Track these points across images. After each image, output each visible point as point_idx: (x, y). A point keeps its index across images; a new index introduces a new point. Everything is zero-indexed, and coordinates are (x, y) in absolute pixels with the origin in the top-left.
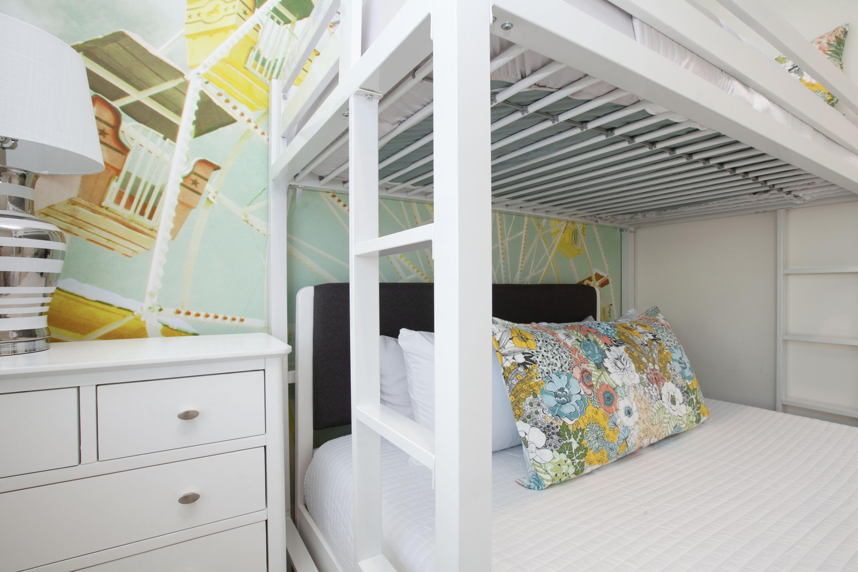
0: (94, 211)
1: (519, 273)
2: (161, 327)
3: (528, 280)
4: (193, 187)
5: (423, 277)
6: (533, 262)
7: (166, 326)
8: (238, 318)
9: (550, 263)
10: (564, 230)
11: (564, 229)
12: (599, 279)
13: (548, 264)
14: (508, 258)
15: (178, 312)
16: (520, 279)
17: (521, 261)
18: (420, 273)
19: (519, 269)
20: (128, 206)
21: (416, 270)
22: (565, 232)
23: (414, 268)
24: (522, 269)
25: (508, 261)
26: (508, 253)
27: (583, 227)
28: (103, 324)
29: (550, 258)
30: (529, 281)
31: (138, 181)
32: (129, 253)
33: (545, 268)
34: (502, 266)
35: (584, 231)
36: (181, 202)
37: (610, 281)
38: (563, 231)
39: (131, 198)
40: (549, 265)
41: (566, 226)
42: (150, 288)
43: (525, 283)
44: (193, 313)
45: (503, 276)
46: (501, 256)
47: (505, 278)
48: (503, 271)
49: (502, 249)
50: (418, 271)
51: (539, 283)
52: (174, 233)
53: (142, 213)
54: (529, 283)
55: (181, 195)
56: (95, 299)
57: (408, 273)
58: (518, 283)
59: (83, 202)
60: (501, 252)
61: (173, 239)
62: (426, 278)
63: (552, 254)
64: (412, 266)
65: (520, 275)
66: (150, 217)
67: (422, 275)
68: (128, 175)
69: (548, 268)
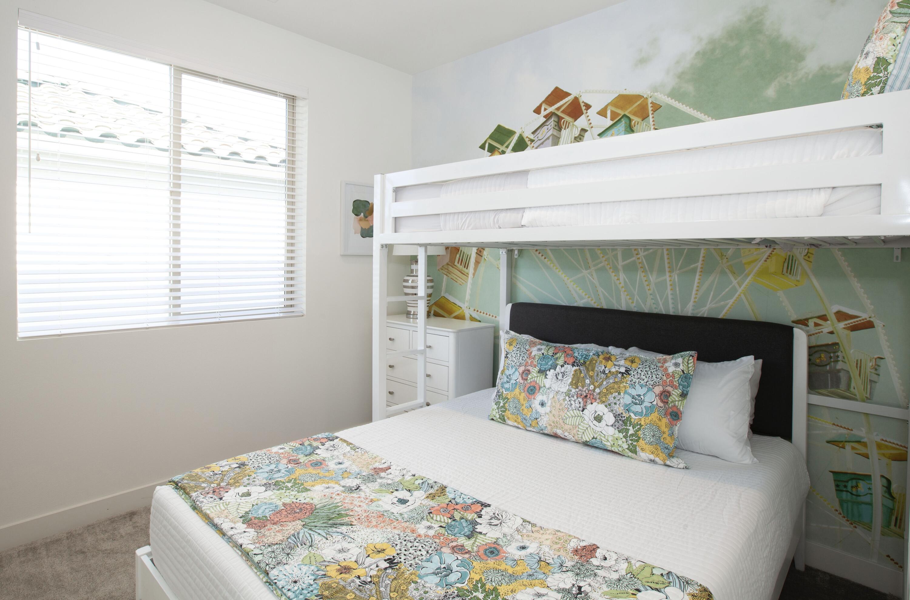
0: (453, 267)
1: (691, 304)
2: (469, 316)
3: (704, 311)
4: (480, 253)
5: (593, 302)
6: (712, 293)
7: (471, 315)
8: (494, 316)
9: (739, 295)
10: (768, 258)
11: (766, 256)
12: (846, 320)
13: (736, 295)
14: (677, 289)
15: (475, 310)
16: (693, 310)
17: (694, 292)
18: (590, 299)
19: (692, 300)
20: (461, 265)
21: (587, 296)
22: (767, 260)
23: (586, 295)
24: (696, 300)
25: (678, 292)
26: (677, 285)
27: (808, 252)
28: (454, 312)
29: (740, 290)
30: (706, 312)
31: (464, 253)
32: (461, 283)
33: (731, 302)
34: (670, 297)
35: (809, 257)
36: (476, 261)
37: (878, 323)
38: (764, 258)
39: (462, 260)
40: (737, 298)
41: (771, 254)
42: (466, 299)
43: (699, 315)
44: (479, 311)
45: (671, 306)
46: (669, 287)
47: (673, 308)
48: (670, 301)
49: (670, 281)
50: (589, 297)
51: (720, 316)
52: (474, 274)
53: (465, 267)
54: (705, 316)
55: (476, 258)
56: (452, 301)
57: (582, 298)
58: (689, 314)
59: (450, 264)
60: (668, 283)
61: (473, 277)
62: (595, 303)
63: (744, 285)
64: (584, 293)
65: (693, 306)
66: (467, 269)
67: (592, 300)
68: (461, 251)
69: (735, 300)
